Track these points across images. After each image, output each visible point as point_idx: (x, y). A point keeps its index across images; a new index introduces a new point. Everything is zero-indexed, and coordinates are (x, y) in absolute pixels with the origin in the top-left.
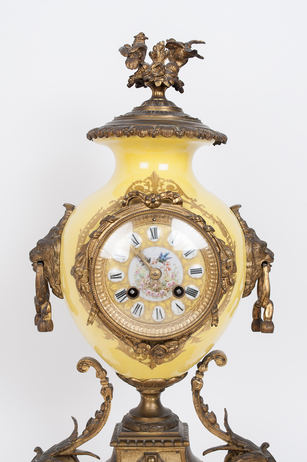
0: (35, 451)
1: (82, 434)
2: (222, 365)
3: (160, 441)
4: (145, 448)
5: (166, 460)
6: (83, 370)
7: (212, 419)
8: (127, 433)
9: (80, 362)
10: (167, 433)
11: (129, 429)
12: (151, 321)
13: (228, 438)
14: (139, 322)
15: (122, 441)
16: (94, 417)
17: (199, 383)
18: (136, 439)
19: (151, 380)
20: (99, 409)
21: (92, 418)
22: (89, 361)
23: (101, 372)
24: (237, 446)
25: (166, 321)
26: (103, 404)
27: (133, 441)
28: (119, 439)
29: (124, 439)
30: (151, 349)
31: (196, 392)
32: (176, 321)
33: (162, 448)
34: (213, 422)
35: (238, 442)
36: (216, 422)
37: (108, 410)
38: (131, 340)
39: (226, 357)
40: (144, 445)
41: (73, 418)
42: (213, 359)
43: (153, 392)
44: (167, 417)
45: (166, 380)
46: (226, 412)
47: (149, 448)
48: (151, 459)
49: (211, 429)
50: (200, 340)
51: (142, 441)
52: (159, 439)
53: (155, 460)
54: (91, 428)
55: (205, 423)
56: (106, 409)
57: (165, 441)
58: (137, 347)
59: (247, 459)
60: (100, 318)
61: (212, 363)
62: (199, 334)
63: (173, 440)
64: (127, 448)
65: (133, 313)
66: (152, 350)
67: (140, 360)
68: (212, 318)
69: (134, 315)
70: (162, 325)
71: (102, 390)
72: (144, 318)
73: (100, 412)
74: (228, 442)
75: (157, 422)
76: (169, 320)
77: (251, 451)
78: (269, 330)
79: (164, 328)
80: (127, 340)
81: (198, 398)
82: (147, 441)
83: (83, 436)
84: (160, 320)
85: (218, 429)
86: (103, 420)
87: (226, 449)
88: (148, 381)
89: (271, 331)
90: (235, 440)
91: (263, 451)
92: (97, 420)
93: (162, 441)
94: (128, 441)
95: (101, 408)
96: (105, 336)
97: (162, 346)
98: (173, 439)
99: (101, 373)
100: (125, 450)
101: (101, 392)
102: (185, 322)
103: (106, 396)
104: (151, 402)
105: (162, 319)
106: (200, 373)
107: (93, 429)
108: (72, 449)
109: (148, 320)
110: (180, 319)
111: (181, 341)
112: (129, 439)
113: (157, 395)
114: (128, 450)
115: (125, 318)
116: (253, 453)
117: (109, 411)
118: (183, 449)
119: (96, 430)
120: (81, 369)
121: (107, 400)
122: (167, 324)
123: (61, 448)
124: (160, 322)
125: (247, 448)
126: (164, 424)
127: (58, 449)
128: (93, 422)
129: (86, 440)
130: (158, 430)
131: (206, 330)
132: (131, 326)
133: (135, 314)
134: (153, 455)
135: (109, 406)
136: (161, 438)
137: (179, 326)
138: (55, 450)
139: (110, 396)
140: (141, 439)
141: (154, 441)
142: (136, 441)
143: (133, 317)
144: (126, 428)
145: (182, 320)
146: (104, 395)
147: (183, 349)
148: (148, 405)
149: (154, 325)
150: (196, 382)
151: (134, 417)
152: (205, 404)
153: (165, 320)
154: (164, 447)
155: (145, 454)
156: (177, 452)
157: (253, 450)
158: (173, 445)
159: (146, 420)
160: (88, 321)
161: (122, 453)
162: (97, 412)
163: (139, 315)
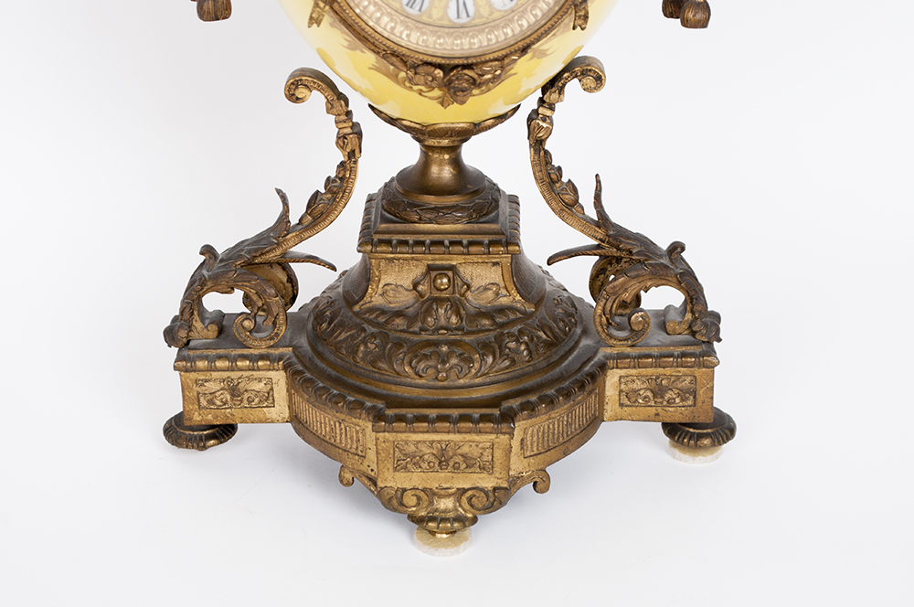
0: (202, 253)
1: (297, 222)
2: (595, 89)
3: (459, 243)
4: (430, 257)
5: (472, 279)
6: (298, 99)
7: (568, 198)
8: (392, 226)
9: (291, 81)
10: (475, 225)
11: (397, 217)
12: (445, 23)
13: (600, 233)
14: (420, 23)
15: (381, 242)
16: (323, 191)
17: (545, 125)
18: (410, 239)
19: (443, 126)
20: (333, 175)
21: (318, 192)
22: (310, 79)
23: (337, 100)
24: (618, 249)
25: (477, 21)
26: (342, 164)
27: (405, 243)
28: (376, 238)
29: (386, 237)
30: (444, 77)
31: (538, 144)
32: (497, 22)
33: (464, 257)
34: (570, 202)
35: (621, 242)
36: (577, 201)
37: (353, 177)
38: (402, 59)
39: (603, 72)
40: (427, 251)
41: (279, 191)
42: (576, 76)
43: (445, 142)
44: (476, 192)
45: (475, 125)
46: (598, 182)
47: (437, 256)
48: (441, 278)
49: (566, 217)
50: (548, 52)
51: (422, 243)
52: (457, 238)
53: (449, 281)
54: (317, 212)
55: (554, 204)
56: (348, 176)
57: (471, 243)
58: (416, 73)
59: (637, 276)
60: (336, 12)
61: (573, 87)
62: (546, 42)
63: (487, 242)
64: (392, 256)
65: (407, 5)
66: (445, 80)
67: (420, 92)
68: (576, 12)
69: (408, 9)
70: (467, 30)
71: (338, 138)
72: (430, 17)
73: (334, 181)
74: (600, 240)
75: (455, 204)
76: (484, 20)
77: (646, 260)
78: (699, 21)
79: (473, 37)
80: (394, 59)
81: (542, 152)
82: (434, 243)
83: (300, 227)
84: (464, 19)
85: (581, 216)
86: (342, 197)
87: (595, 255)
88: (436, 127)
89: (704, 24)
90: (616, 239)
91: (670, 258)
92: (329, 196)
93: (465, 242)
94: (394, 242)
95: (338, 172)
96: (346, 44)
97: (466, 71)
98: (486, 239)
99: (336, 104)
100: (388, 259)
101: (337, 143)
102: (516, 25)
103: (348, 150)
104: (441, 164)
105: (469, 19)
106: (545, 105)
107: (322, 213)
108: (278, 252)
109: (439, 19)
110: (507, 18)
111: (506, 61)
112: (395, 238)
113: (454, 150)
114: (394, 258)
115: (389, 14)
116: (651, 264)
117: (354, 179)
118: (506, 260)
119: (327, 216)
120: (294, 95)
121: (349, 158)
122: (477, 28)
123: (256, 250)
124: (466, 23)
125: (638, 253)
126: (468, 209)
127: (249, 252)
128: (321, 199)
129: (307, 234)
130: (456, 221)
131: (562, 33)
132: (402, 33)
133: (411, 7)
134: (446, 272)
135: (353, 171)
136: (462, 236)
137: (503, 32)
138: (242, 253)
139: (357, 151)
140: (421, 238)
141: (447, 242)
142: (411, 242)
143: (406, 12)
144: (389, 213)
145: (511, 20)
146: (342, 148)
147: (512, 72)
148: (434, 170)
149: (452, 30)
150: (538, 124)
151: (406, 193)
152: (556, 166)
153: (473, 19)
154: (468, 254)
155: (430, 268)
156: (495, 264)
157: (650, 258)
158: (486, 251)
159: (432, 200)
160: (311, 18)
161: (382, 264)
162: (329, 178)
163: (420, 10)
